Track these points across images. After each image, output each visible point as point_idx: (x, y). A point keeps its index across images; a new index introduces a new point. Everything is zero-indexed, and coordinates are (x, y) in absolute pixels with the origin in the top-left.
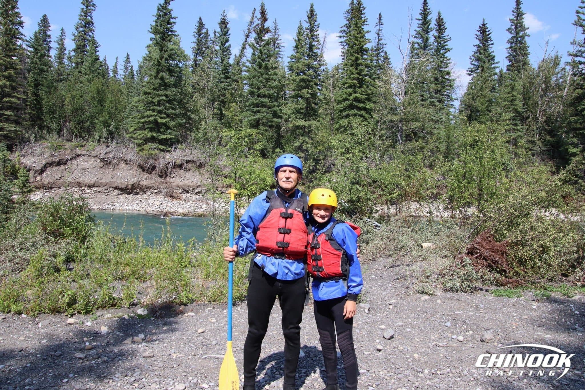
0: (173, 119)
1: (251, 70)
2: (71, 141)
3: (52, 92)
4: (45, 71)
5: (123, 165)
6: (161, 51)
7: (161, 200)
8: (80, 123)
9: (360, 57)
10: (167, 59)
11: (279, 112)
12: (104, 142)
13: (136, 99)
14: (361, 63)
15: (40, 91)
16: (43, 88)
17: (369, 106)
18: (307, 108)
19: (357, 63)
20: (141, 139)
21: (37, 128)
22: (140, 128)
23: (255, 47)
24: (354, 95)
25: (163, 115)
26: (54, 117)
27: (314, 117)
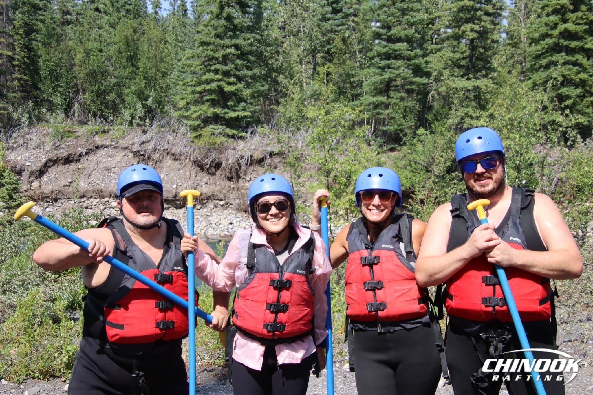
0: (248, 85)
2: (86, 123)
3: (54, 44)
4: (40, 9)
5: (170, 162)
7: (229, 217)
8: (100, 94)
11: (424, 65)
12: (138, 125)
13: (189, 52)
15: (34, 43)
16: (39, 37)
18: (471, 57)
20: (198, 118)
21: (31, 104)
22: (195, 101)
24: (562, 27)
25: (232, 80)
26: (58, 86)
27: (484, 72)
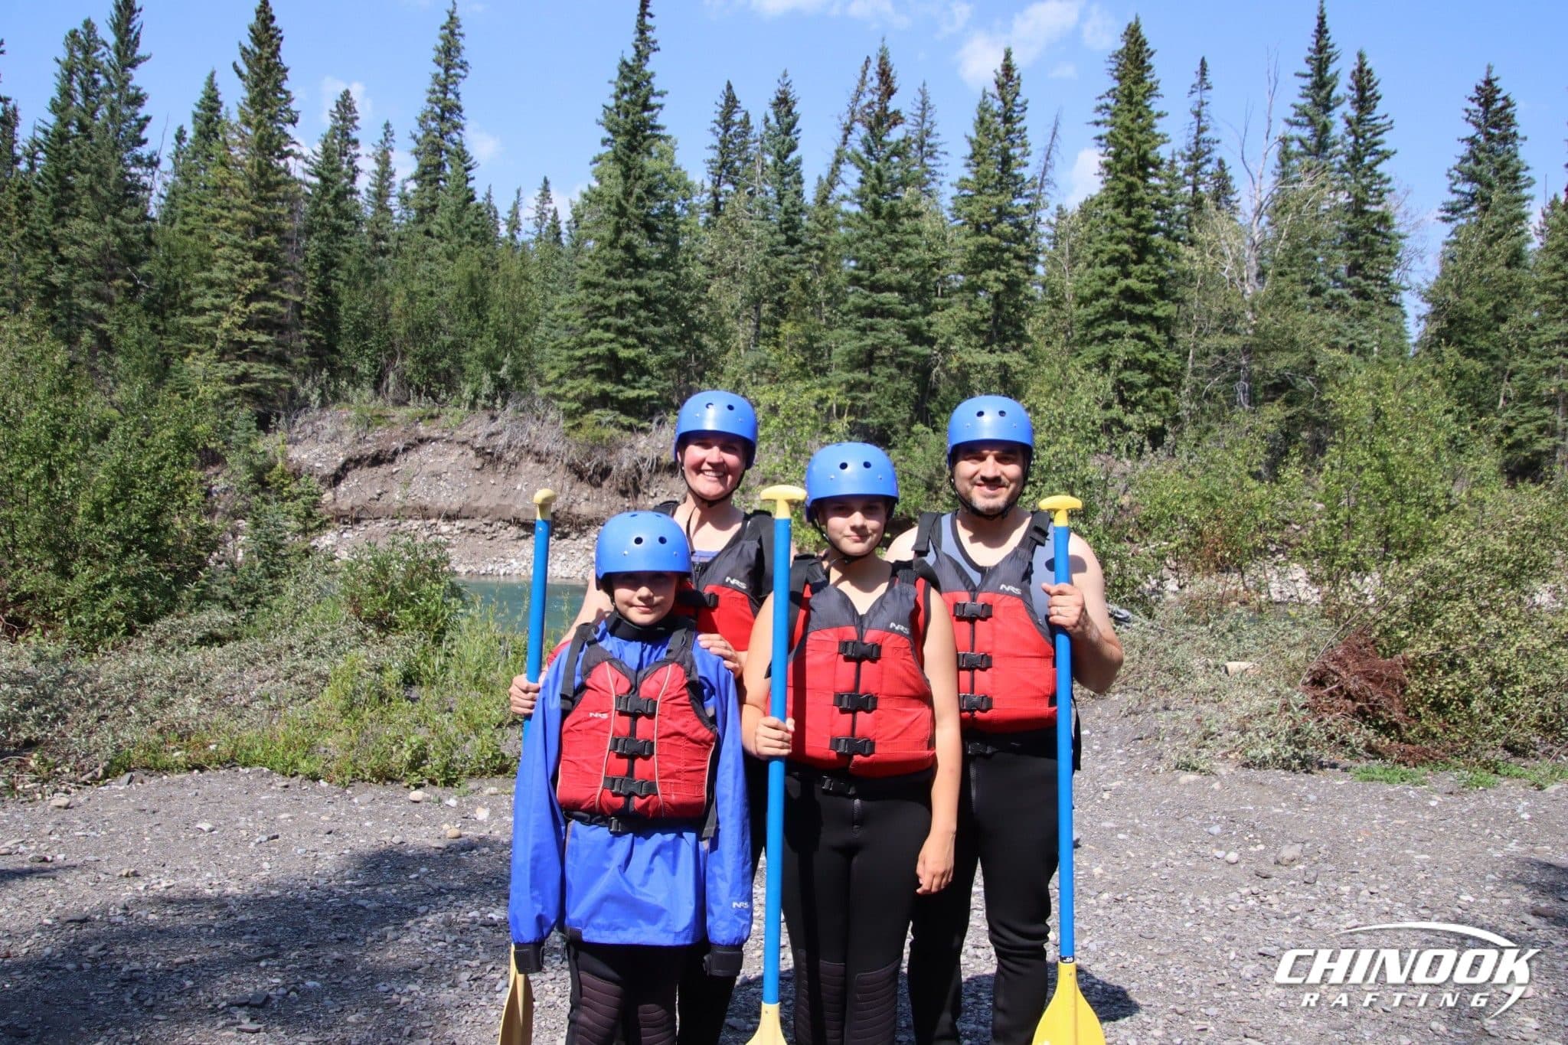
0: (656, 349)
1: (855, 223)
2: (405, 404)
3: (362, 285)
4: (345, 233)
5: (531, 465)
6: (626, 176)
8: (425, 360)
9: (1139, 183)
10: (640, 199)
11: (925, 328)
12: (485, 407)
13: (564, 298)
14: (1142, 199)
15: (333, 282)
16: (342, 275)
17: (1164, 309)
18: (996, 318)
19: (1130, 200)
20: (576, 398)
21: (325, 373)
22: (573, 371)
23: (863, 162)
24: (1122, 283)
25: (631, 340)
26: (366, 347)
27: (1014, 343)
